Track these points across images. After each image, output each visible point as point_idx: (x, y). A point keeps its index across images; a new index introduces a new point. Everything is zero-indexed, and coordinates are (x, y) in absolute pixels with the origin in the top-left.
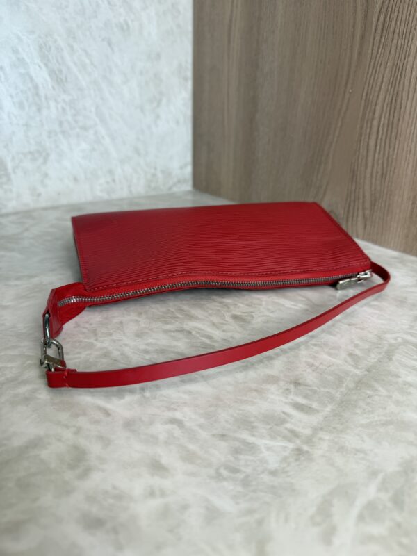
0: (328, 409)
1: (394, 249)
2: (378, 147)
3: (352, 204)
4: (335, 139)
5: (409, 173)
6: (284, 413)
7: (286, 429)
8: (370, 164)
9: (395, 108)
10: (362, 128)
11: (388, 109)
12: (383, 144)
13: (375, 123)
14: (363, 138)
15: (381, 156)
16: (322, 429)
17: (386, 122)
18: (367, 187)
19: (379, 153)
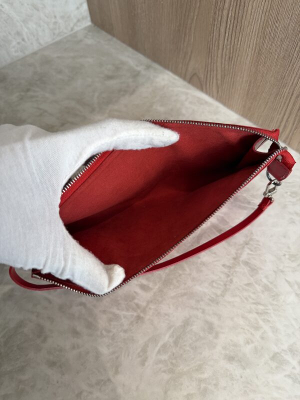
0: (157, 287)
1: (237, 112)
2: (227, 35)
3: (209, 73)
4: (195, 18)
5: (248, 62)
6: (135, 292)
7: (135, 303)
8: (221, 47)
9: (240, 5)
10: (215, 14)
11: (235, 4)
12: (230, 33)
13: (225, 13)
14: (216, 23)
15: (229, 43)
16: (151, 302)
17: (233, 15)
18: (219, 64)
19: (228, 40)
